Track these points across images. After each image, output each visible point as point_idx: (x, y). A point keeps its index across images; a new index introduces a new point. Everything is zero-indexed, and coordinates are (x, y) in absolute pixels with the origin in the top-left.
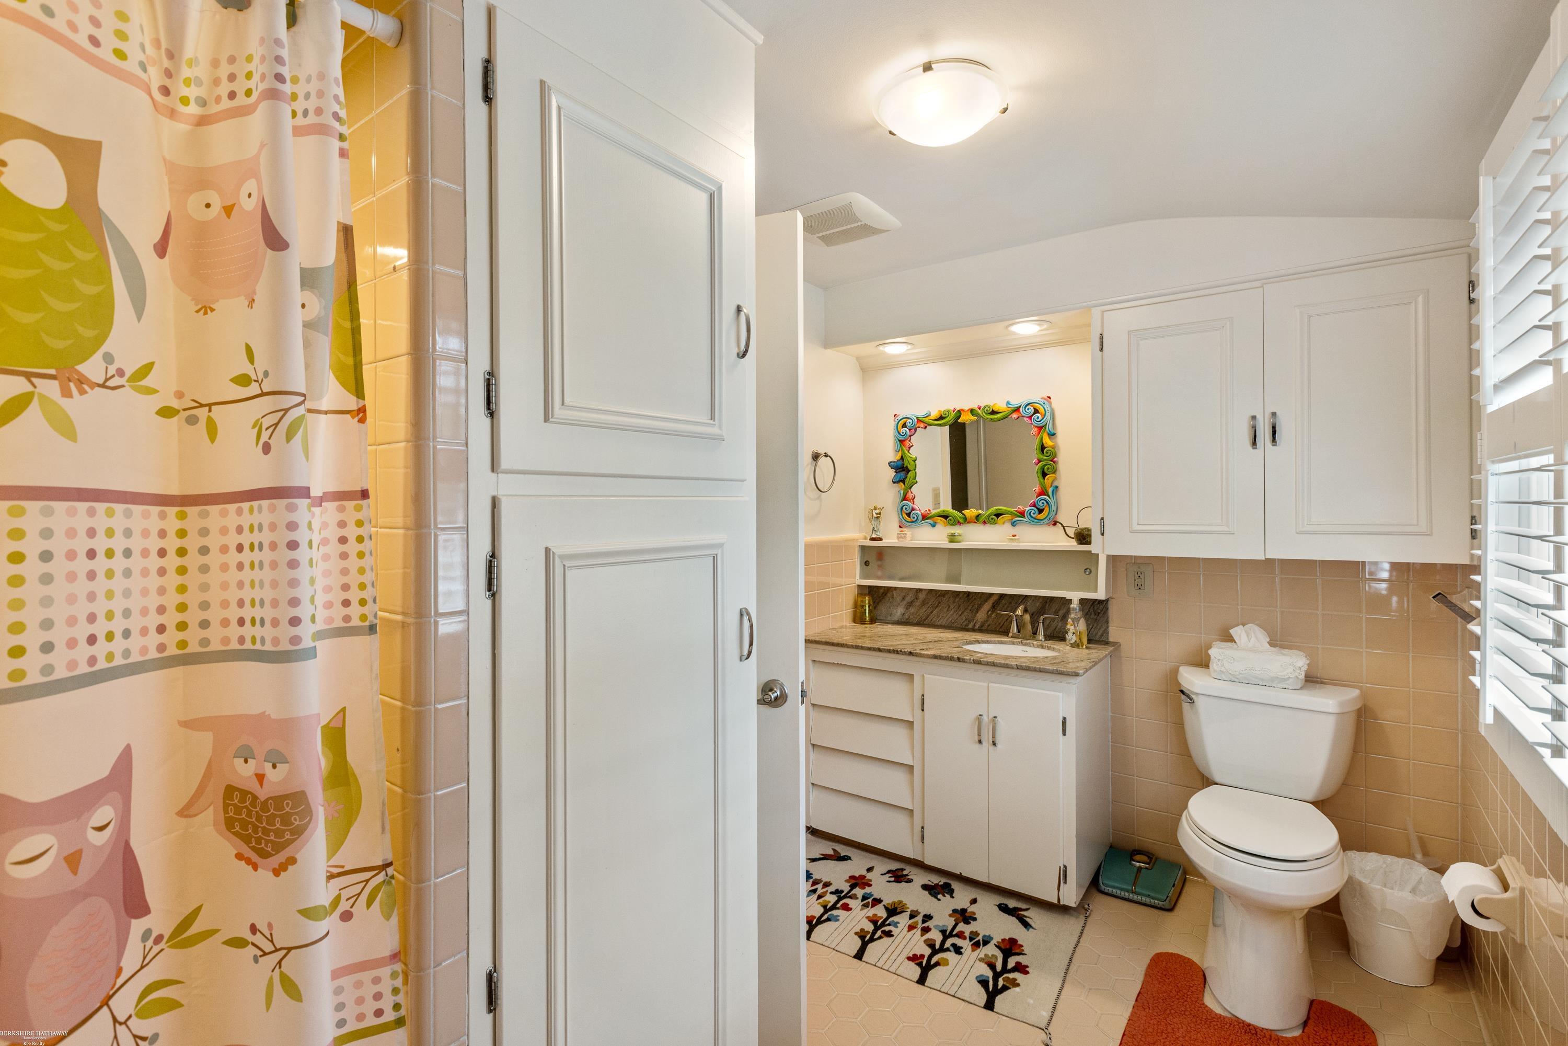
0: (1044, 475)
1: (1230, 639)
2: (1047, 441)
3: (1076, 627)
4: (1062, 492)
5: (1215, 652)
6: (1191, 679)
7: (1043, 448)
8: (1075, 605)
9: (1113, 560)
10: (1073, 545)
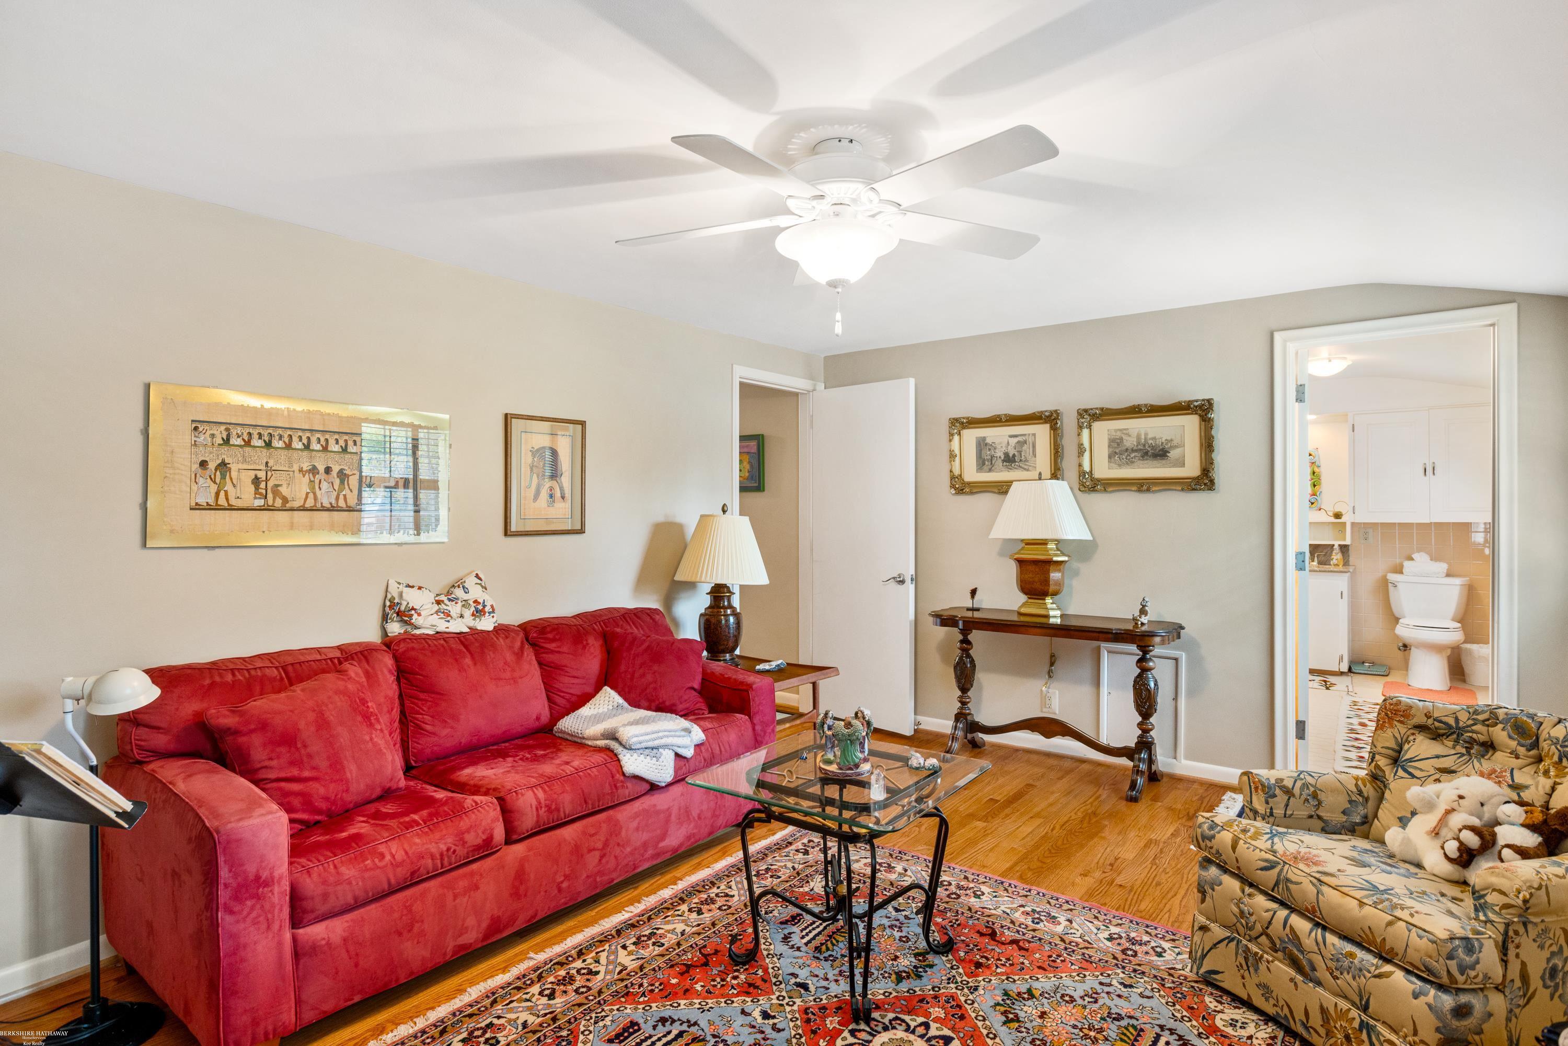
0: (1315, 486)
1: (1412, 559)
2: (1316, 470)
3: (1337, 557)
4: (1323, 494)
5: (1407, 564)
6: (1392, 577)
7: (1314, 473)
8: (1336, 547)
9: (1353, 524)
10: (1333, 520)
